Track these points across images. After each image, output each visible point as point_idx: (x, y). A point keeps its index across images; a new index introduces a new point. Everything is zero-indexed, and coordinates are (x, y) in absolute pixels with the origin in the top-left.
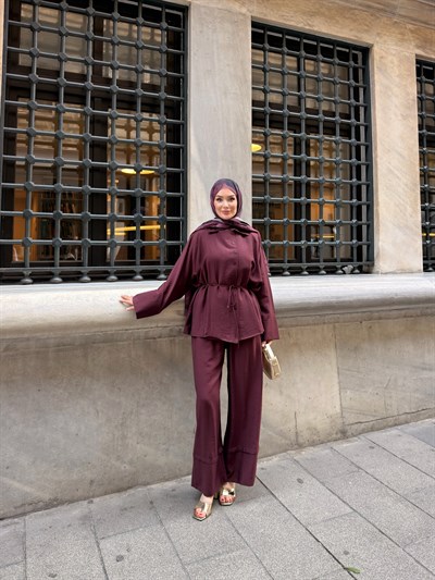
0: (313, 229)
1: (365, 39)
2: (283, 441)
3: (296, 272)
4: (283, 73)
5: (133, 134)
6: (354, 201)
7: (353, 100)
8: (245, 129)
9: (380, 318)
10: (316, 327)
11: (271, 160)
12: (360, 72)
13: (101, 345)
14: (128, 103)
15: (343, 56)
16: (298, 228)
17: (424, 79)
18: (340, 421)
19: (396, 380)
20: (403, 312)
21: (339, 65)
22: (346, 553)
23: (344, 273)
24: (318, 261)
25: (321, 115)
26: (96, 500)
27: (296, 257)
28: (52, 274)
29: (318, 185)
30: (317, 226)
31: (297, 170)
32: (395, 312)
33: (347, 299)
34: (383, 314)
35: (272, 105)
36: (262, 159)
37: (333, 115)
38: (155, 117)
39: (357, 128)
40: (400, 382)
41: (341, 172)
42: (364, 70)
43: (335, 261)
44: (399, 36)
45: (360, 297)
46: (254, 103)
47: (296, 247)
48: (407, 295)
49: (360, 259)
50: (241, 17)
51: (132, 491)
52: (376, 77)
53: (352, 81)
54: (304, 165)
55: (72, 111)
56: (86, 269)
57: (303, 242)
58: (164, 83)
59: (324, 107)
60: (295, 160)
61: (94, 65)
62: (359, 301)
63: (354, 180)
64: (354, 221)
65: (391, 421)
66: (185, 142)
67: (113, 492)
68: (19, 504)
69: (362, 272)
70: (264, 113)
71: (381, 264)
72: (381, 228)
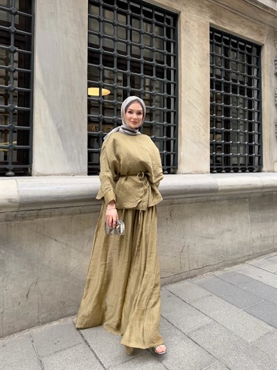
1: (175, 7)
4: (114, 25)
6: (165, 123)
7: (165, 51)
8: (83, 62)
9: (179, 204)
12: (172, 31)
17: (215, 41)
19: (188, 246)
20: (195, 199)
21: (157, 24)
34: (181, 200)
35: (105, 47)
37: (151, 59)
39: (169, 71)
44: (199, 8)
46: (90, 45)
49: (168, 164)
52: (182, 35)
53: (165, 37)
63: (165, 108)
64: (165, 137)
66: (33, 68)
69: (170, 173)
70: (98, 52)
71: (182, 167)
72: (183, 142)
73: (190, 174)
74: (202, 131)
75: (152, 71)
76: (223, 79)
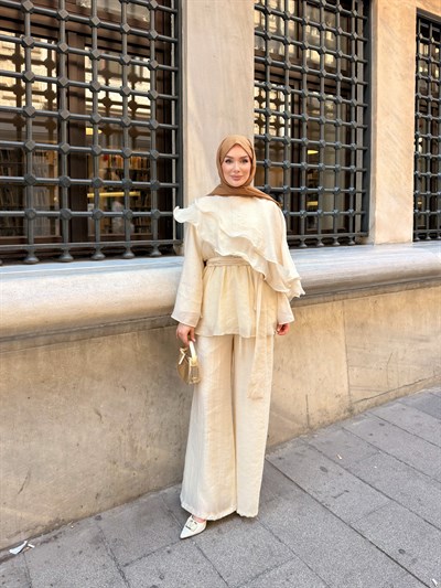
2: (296, 426)
6: (352, 167)
7: (354, 55)
9: (385, 293)
10: (326, 304)
18: (347, 400)
20: (405, 286)
21: (342, 13)
26: (104, 516)
28: (24, 253)
37: (335, 71)
38: (145, 61)
42: (365, 22)
43: (333, 232)
54: (305, 127)
56: (68, 245)
57: (303, 212)
58: (154, 19)
60: (294, 120)
63: (353, 144)
64: (352, 188)
65: (392, 396)
66: (181, 92)
68: (12, 533)
72: (378, 197)
73: (387, 244)
74: (404, 177)
75: (335, 87)
76: (431, 97)
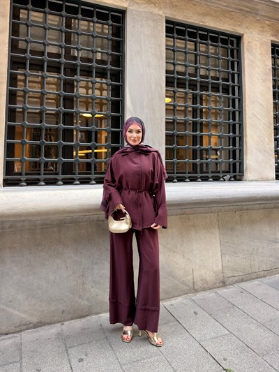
0: (204, 152)
1: (238, 30)
2: (185, 287)
3: (193, 180)
4: (185, 53)
5: (90, 91)
6: (231, 134)
7: (230, 70)
8: (162, 88)
9: (248, 210)
10: (207, 215)
11: (178, 108)
12: (235, 51)
13: (70, 225)
14: (87, 72)
15: (224, 42)
16: (194, 151)
17: (276, 56)
18: (221, 275)
19: (258, 249)
20: (263, 206)
21: (222, 47)
22: (225, 360)
23: (225, 180)
24: (208, 173)
25: (210, 80)
26: (66, 323)
27: (193, 170)
28: (39, 180)
29: (208, 124)
30: (207, 150)
31: (194, 114)
32: (257, 206)
33: (226, 197)
34: (249, 207)
35: (178, 73)
36: (172, 108)
37: (218, 79)
38: (104, 81)
39: (233, 88)
40: (260, 250)
41: (222, 116)
42: (238, 51)
43: (219, 172)
44: (261, 29)
45: (235, 196)
46: (167, 72)
47: (193, 163)
48: (265, 195)
49: (234, 171)
50: (159, 17)
51: (88, 318)
52: (245, 54)
53: (230, 57)
54: (199, 111)
55: (52, 77)
56: (60, 177)
57: (198, 160)
58: (109, 59)
59: (212, 74)
60: (193, 108)
61: (66, 48)
62: (234, 198)
63: (231, 121)
64: (231, 147)
65: (254, 275)
66: (123, 97)
67: (77, 318)
68: (17, 325)
69: (236, 180)
70: (173, 78)
71: (248, 174)
72: (249, 152)
73: (256, 180)
74: (267, 140)
75: (218, 88)
